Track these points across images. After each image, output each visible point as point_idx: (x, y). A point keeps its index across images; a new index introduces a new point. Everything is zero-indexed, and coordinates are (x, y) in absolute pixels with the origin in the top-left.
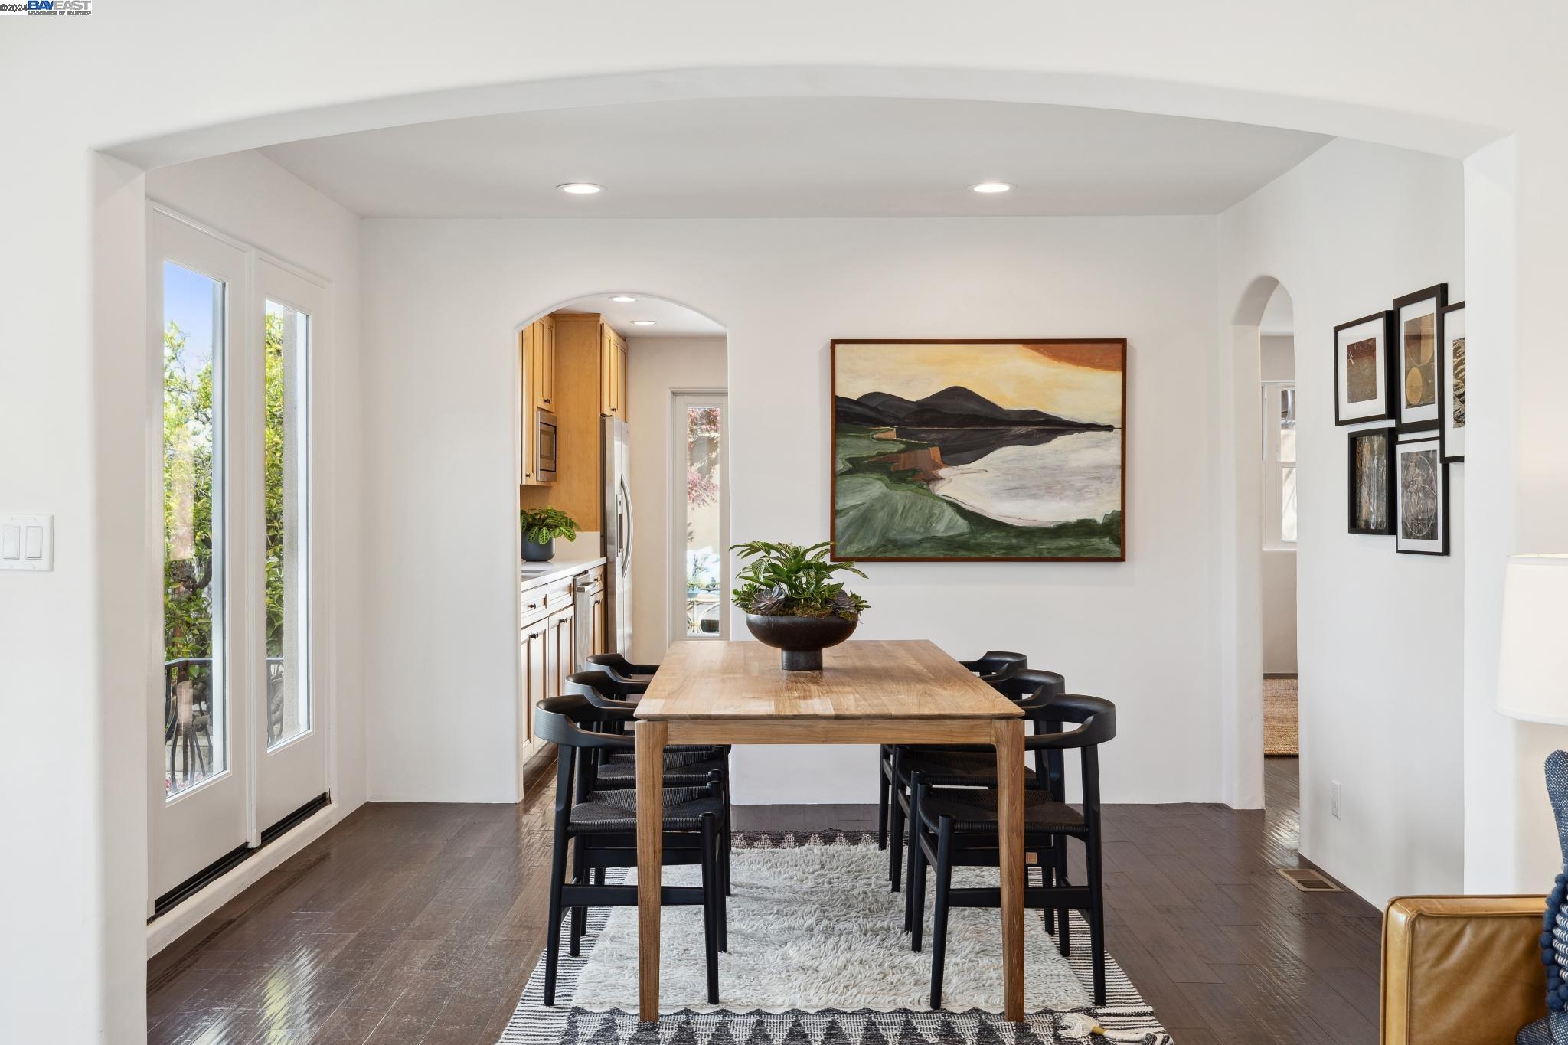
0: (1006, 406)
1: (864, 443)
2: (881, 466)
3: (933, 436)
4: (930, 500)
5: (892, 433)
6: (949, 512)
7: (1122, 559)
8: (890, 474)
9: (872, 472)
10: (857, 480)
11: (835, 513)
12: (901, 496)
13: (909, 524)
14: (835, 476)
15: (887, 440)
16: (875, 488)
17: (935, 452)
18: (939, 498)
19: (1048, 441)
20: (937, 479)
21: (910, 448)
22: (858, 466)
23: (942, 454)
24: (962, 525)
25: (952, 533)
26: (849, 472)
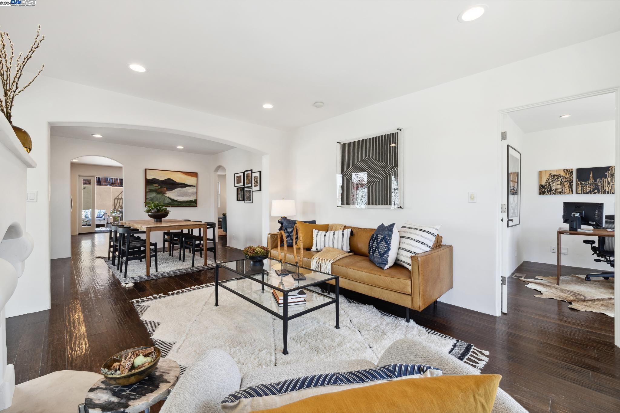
0: (178, 182)
1: (152, 187)
2: (156, 191)
3: (165, 186)
4: (164, 197)
5: (157, 185)
6: (168, 199)
7: (197, 206)
8: (157, 192)
9: (154, 192)
10: (151, 193)
11: (146, 199)
12: (159, 196)
14: (146, 192)
15: (156, 186)
16: (154, 195)
17: (165, 189)
18: (166, 196)
20: (166, 193)
21: (161, 188)
22: (151, 191)
23: (167, 189)
24: (170, 201)
25: (168, 202)
26: (149, 192)
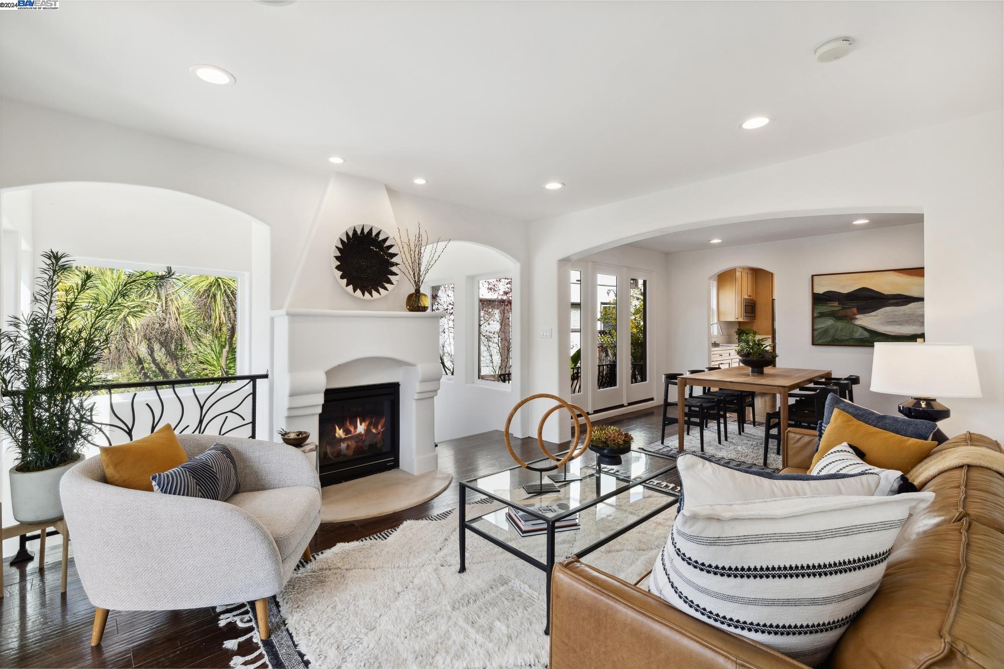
0: (886, 293)
1: (825, 307)
2: (833, 315)
3: (854, 304)
4: (852, 326)
5: (837, 304)
6: (860, 330)
8: (835, 318)
9: (828, 317)
10: (822, 319)
11: (813, 330)
12: (840, 324)
13: (844, 334)
14: (813, 318)
15: (835, 306)
16: (829, 322)
18: (856, 325)
19: (907, 305)
21: (843, 308)
22: (822, 315)
23: (857, 310)
24: (866, 334)
25: (862, 337)
26: (819, 317)
